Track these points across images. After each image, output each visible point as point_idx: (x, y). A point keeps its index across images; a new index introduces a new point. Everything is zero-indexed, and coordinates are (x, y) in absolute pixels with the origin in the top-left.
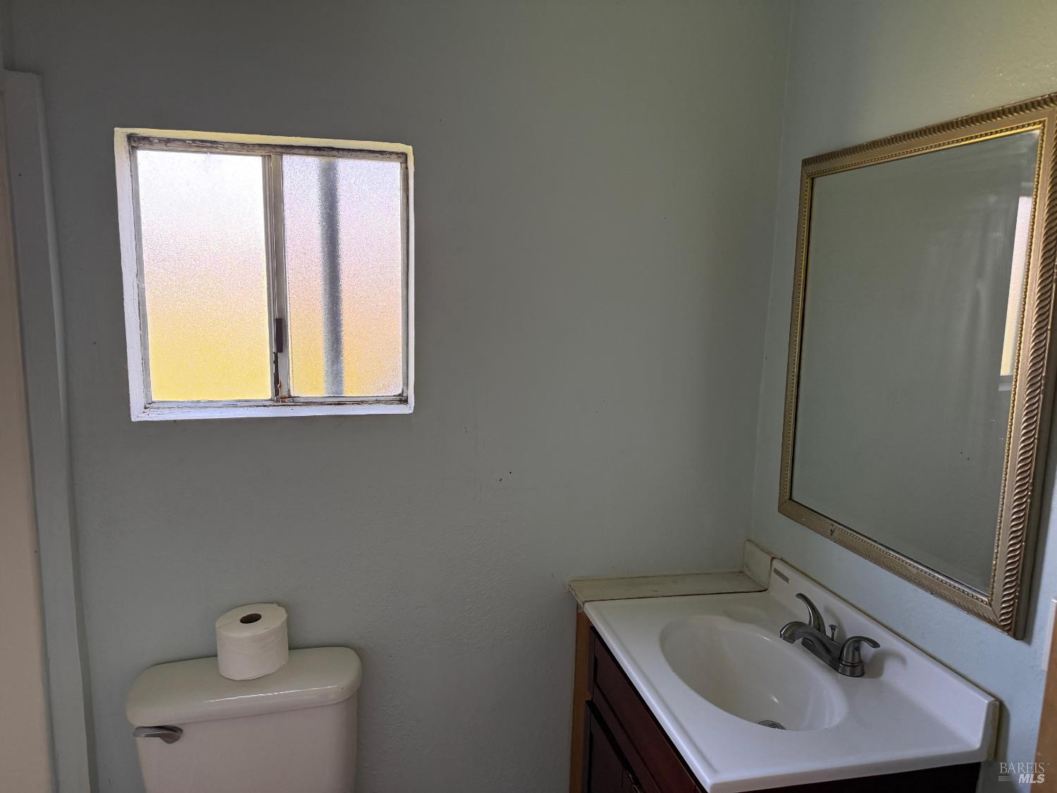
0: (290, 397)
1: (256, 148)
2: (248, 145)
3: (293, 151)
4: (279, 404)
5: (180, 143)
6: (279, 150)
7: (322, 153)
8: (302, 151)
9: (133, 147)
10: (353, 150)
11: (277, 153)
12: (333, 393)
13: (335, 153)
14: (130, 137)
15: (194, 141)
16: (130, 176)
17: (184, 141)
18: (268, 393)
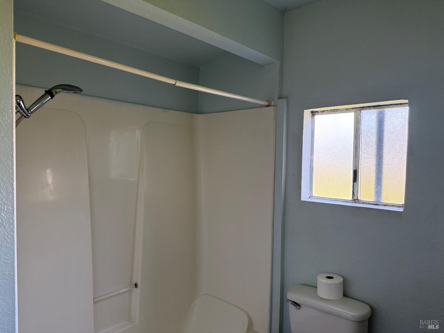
0: (357, 200)
1: (351, 109)
2: (348, 109)
3: (365, 109)
4: (353, 202)
5: (327, 111)
6: (360, 109)
7: (375, 108)
8: (368, 108)
9: (313, 115)
10: (389, 105)
11: (359, 110)
12: (376, 200)
13: (381, 107)
14: (312, 112)
15: (331, 110)
16: (311, 124)
17: (328, 111)
18: (350, 198)
